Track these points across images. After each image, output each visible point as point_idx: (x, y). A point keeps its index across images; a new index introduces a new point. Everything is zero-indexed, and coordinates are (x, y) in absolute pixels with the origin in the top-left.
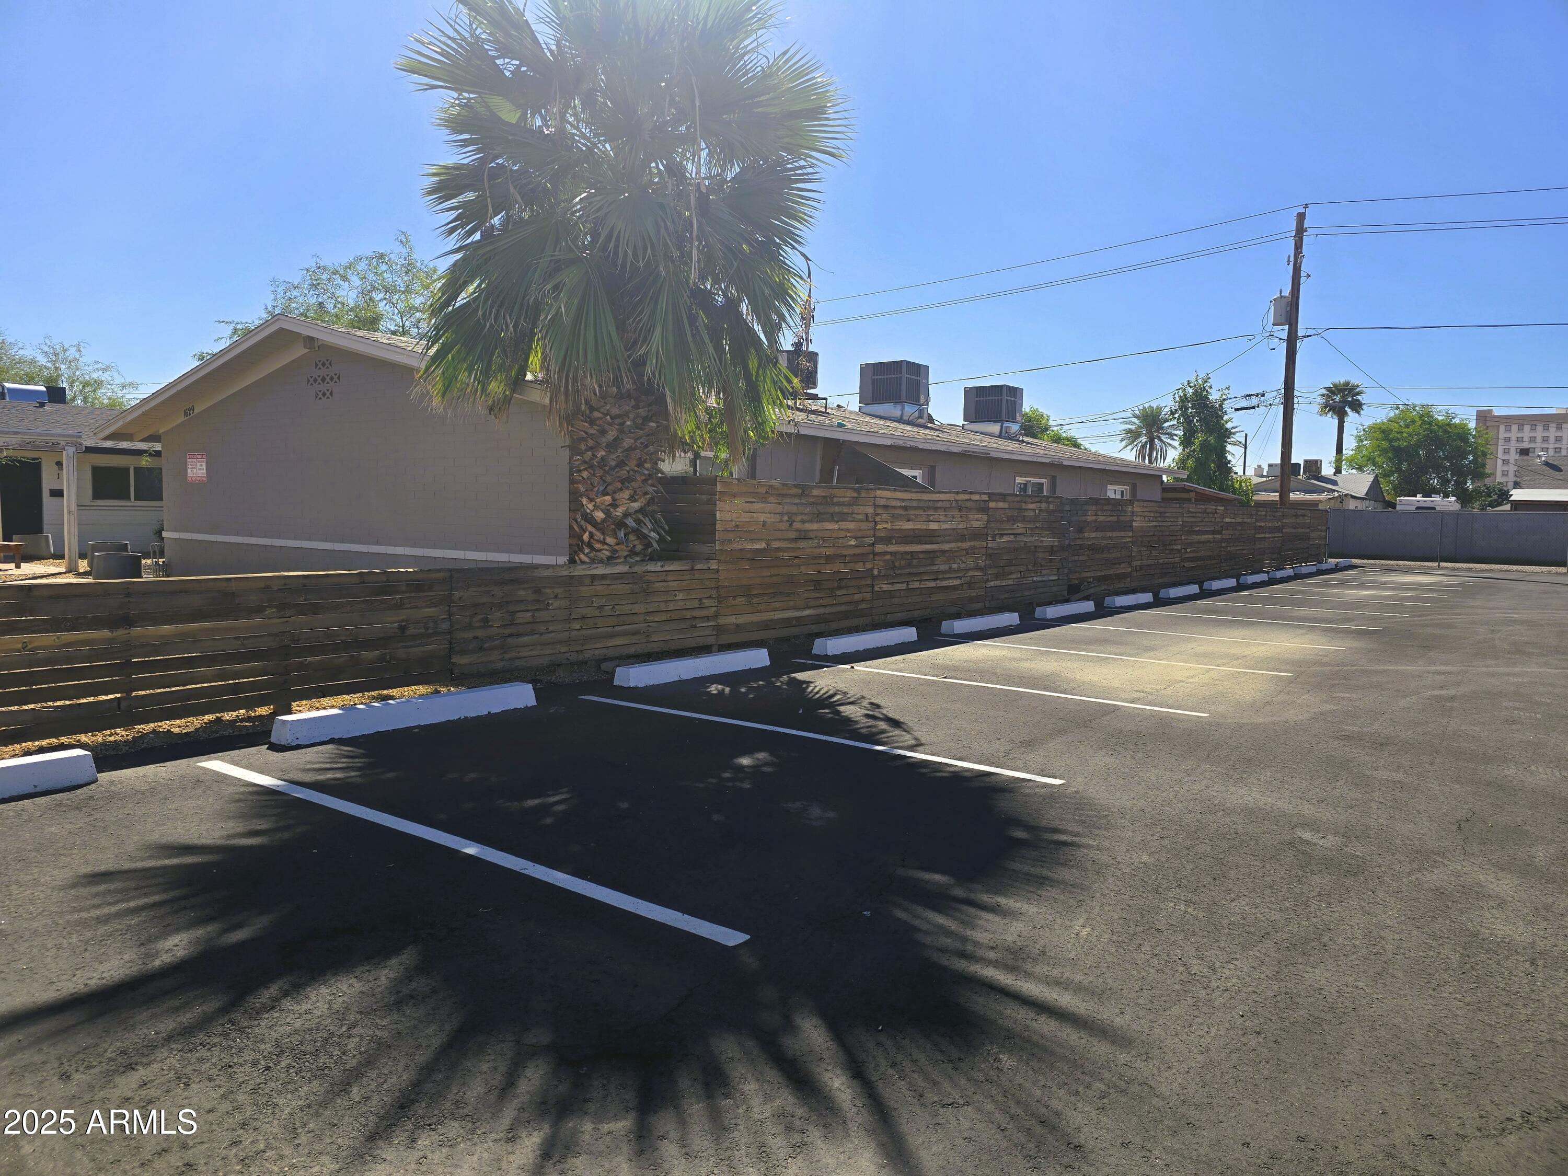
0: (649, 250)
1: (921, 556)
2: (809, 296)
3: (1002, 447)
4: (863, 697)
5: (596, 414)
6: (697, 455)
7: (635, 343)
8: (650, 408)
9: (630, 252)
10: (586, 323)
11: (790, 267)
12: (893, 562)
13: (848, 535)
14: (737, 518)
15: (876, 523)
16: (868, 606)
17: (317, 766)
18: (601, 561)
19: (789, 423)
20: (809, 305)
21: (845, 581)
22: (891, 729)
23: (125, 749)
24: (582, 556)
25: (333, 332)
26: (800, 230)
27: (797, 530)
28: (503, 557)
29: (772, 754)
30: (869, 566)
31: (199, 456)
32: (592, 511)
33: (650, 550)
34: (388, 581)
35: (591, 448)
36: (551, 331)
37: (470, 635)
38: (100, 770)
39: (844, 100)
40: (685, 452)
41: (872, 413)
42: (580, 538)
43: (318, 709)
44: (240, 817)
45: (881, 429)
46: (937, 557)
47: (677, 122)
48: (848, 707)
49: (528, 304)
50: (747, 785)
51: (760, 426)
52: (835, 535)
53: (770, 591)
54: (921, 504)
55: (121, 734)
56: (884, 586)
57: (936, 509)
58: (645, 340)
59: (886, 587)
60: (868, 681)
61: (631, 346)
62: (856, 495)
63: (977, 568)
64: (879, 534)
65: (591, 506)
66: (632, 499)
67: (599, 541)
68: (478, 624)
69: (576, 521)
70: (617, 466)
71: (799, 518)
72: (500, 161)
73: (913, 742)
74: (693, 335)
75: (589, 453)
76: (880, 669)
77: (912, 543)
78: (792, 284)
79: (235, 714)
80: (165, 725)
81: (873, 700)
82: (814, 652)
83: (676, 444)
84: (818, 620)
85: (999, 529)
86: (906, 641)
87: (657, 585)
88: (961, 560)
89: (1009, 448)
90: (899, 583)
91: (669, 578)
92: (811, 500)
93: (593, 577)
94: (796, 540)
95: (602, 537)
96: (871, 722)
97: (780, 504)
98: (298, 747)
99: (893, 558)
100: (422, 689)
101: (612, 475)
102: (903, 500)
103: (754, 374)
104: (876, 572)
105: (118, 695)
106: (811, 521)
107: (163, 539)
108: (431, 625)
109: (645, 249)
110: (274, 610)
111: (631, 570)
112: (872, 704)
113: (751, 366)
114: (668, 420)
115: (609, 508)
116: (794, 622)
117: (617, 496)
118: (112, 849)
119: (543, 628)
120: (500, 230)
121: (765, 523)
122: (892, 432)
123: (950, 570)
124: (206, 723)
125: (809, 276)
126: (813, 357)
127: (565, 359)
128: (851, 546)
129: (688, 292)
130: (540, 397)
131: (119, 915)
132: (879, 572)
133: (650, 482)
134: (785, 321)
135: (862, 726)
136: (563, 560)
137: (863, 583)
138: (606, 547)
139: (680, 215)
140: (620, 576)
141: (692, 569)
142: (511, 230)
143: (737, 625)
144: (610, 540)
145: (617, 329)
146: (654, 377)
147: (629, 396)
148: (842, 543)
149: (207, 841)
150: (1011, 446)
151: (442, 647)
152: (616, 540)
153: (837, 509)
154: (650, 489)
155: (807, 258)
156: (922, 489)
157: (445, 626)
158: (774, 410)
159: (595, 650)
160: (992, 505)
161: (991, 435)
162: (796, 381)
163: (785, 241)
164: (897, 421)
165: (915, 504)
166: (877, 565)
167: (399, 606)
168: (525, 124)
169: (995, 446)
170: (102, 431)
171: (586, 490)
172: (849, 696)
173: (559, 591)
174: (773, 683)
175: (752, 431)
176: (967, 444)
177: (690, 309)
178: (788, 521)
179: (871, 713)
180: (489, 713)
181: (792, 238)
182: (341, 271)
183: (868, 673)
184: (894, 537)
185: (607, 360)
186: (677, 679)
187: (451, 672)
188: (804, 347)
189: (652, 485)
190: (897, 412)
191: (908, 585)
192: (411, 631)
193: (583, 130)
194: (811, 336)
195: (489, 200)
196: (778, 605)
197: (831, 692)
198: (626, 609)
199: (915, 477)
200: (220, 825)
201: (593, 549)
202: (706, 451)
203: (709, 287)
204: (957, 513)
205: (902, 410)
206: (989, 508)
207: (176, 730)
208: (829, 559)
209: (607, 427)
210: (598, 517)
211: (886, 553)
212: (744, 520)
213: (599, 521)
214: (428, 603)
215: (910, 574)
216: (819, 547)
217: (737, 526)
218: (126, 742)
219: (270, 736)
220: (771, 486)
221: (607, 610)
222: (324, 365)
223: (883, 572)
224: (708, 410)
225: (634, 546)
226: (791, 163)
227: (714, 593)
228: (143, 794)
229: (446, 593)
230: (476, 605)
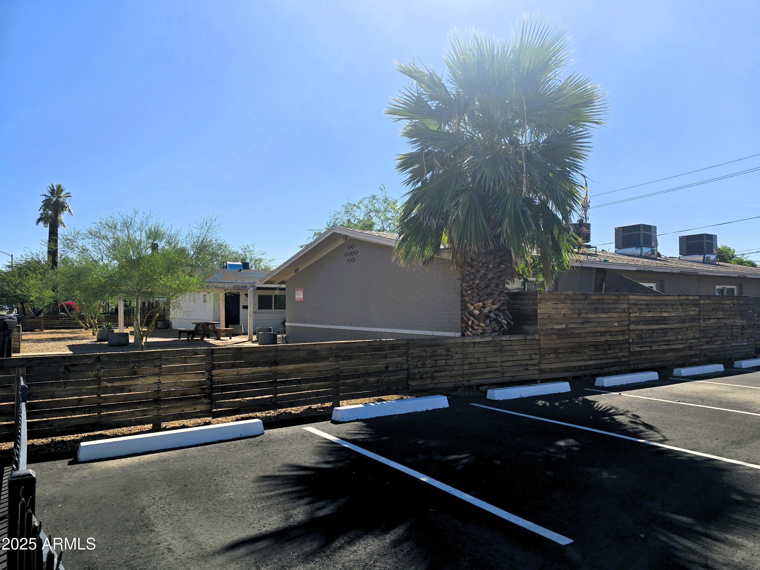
0: (501, 182)
1: (658, 331)
2: (586, 195)
3: (706, 269)
4: (628, 411)
5: (475, 263)
6: (526, 280)
7: (495, 227)
8: (502, 258)
9: (492, 183)
10: (471, 219)
11: (575, 182)
12: (641, 335)
13: (613, 320)
14: (549, 312)
15: (630, 313)
16: (627, 359)
17: (352, 432)
18: (478, 335)
19: (577, 261)
20: (587, 200)
21: (612, 345)
22: (648, 430)
23: (274, 420)
24: (468, 333)
25: (356, 232)
26: (581, 163)
27: (583, 318)
28: (429, 333)
29: (576, 440)
30: (626, 337)
31: (300, 290)
32: (473, 310)
33: (502, 329)
34: (380, 345)
35: (472, 279)
36: (454, 224)
37: (416, 371)
38: (265, 429)
39: (604, 95)
40: (519, 279)
41: (623, 253)
42: (467, 323)
43: (350, 405)
44: (321, 454)
45: (630, 262)
46: (668, 332)
47: (514, 119)
48: (619, 416)
49: (443, 212)
50: (563, 457)
51: (560, 264)
52: (606, 320)
53: (569, 351)
54: (657, 303)
55: (272, 413)
56: (636, 348)
57: (666, 305)
58: (500, 225)
59: (637, 349)
60: (630, 402)
61: (493, 228)
62: (617, 298)
63: (694, 338)
64: (631, 319)
65: (472, 308)
66: (493, 303)
67: (477, 325)
68: (420, 366)
69: (465, 315)
70: (485, 287)
71: (584, 311)
72: (429, 148)
73: (662, 438)
74: (524, 221)
75: (471, 282)
76: (637, 395)
77: (652, 324)
78: (577, 190)
79: (317, 405)
80: (289, 410)
81: (635, 413)
82: (596, 384)
83: (514, 275)
84: (596, 367)
85: (707, 316)
86: (652, 379)
87: (507, 347)
88: (683, 333)
89: (711, 269)
90: (645, 346)
91: (514, 344)
92: (590, 301)
93: (475, 343)
94: (583, 323)
95: (478, 323)
96: (634, 426)
97: (573, 304)
98: (343, 422)
99: (641, 333)
100: (395, 397)
101: (483, 292)
102: (646, 300)
103: (557, 237)
104: (631, 341)
105: (272, 396)
106: (592, 313)
107: (285, 326)
108: (399, 366)
109: (499, 180)
110: (333, 358)
111: (493, 340)
112: (633, 415)
113: (555, 234)
114: (511, 264)
115: (481, 308)
116: (583, 368)
117: (485, 302)
118: (271, 465)
119: (450, 368)
120: (429, 180)
121: (564, 315)
122: (637, 263)
123: (677, 339)
124: (305, 409)
125: (586, 185)
126: (588, 226)
127: (461, 237)
128: (615, 326)
129: (521, 200)
130: (447, 256)
131: (276, 496)
132: (633, 341)
133: (502, 295)
134: (574, 209)
135: (629, 427)
136: (458, 334)
137: (624, 346)
138: (480, 328)
139: (517, 163)
140: (487, 343)
141: (525, 339)
142: (435, 179)
143: (551, 369)
144: (482, 324)
145: (486, 220)
146: (505, 242)
147: (491, 253)
148: (610, 325)
149: (307, 464)
150: (711, 268)
151: (404, 376)
152: (485, 325)
153: (606, 306)
154: (502, 298)
155: (585, 177)
156: (658, 294)
157: (405, 366)
158: (568, 256)
159: (475, 380)
160: (702, 302)
161: (698, 262)
162: (580, 239)
163: (572, 169)
164: (638, 257)
165: (653, 302)
166: (631, 336)
167: (385, 357)
168: (441, 130)
169: (701, 268)
170: (263, 280)
171: (470, 300)
172: (619, 410)
173: (458, 350)
174: (574, 401)
175: (557, 267)
176: (683, 268)
177: (523, 207)
178: (578, 313)
179: (634, 420)
180: (427, 410)
181: (576, 167)
182: (357, 205)
183: (630, 397)
184: (641, 321)
185: (481, 236)
186: (519, 397)
187: (408, 389)
188: (584, 222)
189: (503, 297)
190: (638, 251)
191: (651, 347)
192: (390, 369)
193: (469, 129)
194: (588, 215)
195: (425, 166)
196: (574, 358)
197: (609, 408)
198: (491, 359)
199: (652, 287)
200: (313, 457)
201: (473, 329)
202: (531, 278)
203: (531, 196)
204: (679, 307)
205: (641, 250)
206: (700, 304)
207: (293, 412)
208: (602, 334)
209: (480, 268)
210: (476, 313)
211: (636, 330)
212: (553, 313)
213: (476, 315)
214: (398, 355)
215: (651, 341)
216: (596, 327)
217: (549, 316)
218: (274, 416)
219: (331, 416)
220: (568, 295)
221: (482, 360)
222: (351, 247)
223: (635, 341)
224: (532, 257)
225: (495, 327)
226: (575, 130)
227: (537, 352)
228: (282, 440)
229: (406, 351)
230: (419, 357)
